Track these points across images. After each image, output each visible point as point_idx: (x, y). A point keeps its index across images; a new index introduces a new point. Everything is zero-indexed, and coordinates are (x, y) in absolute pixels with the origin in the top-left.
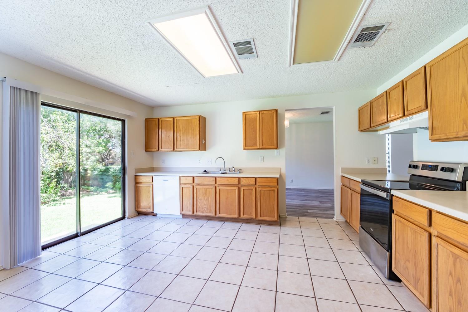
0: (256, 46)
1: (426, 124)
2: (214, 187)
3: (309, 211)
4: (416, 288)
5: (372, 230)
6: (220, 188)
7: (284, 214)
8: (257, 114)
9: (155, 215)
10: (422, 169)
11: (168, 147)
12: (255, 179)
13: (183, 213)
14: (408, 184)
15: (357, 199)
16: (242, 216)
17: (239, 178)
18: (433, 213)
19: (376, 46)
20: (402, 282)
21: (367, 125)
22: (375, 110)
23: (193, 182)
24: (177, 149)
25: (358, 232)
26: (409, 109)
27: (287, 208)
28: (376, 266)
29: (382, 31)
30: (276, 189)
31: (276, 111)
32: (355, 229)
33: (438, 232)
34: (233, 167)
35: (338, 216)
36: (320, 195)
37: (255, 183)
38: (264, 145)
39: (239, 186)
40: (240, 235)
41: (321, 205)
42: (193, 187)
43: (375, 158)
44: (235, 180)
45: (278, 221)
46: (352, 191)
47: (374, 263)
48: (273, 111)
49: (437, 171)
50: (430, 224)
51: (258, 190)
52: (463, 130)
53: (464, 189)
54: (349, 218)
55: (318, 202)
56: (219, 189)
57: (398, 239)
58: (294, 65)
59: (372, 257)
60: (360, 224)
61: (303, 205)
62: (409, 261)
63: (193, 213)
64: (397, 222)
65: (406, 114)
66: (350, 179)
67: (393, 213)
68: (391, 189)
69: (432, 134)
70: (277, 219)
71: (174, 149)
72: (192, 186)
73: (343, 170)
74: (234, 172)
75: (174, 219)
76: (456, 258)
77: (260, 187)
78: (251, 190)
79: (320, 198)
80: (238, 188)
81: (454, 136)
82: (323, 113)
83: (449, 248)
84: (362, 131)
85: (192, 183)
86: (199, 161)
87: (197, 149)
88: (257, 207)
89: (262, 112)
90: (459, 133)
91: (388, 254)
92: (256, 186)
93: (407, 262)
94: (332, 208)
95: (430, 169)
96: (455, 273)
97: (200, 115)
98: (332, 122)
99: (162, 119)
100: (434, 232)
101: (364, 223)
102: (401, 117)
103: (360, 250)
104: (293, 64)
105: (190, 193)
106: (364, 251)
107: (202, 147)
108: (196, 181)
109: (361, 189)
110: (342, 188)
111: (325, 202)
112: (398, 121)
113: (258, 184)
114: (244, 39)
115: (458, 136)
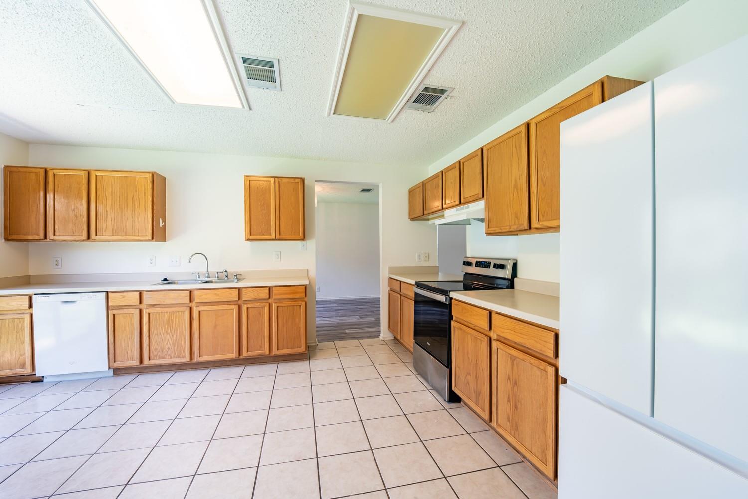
0: (282, 73)
1: (482, 215)
2: (189, 309)
3: (347, 331)
4: (477, 404)
5: (429, 344)
6: (201, 309)
7: (313, 340)
8: (270, 181)
9: (41, 380)
10: (476, 267)
11: (73, 233)
12: (269, 289)
13: (116, 365)
14: (462, 284)
15: (410, 309)
16: (245, 354)
17: (239, 290)
18: (493, 315)
19: (435, 113)
20: (461, 402)
21: (419, 212)
22: (428, 193)
23: (140, 302)
24: (97, 238)
25: (412, 350)
26: (465, 196)
27: (317, 331)
28: (434, 389)
29: (444, 96)
30: (304, 303)
31: (303, 180)
32: (408, 346)
33: (497, 335)
34: (226, 271)
35: (385, 333)
36: (359, 307)
37: (268, 297)
38: (282, 233)
39: (240, 302)
40: (243, 386)
41: (361, 320)
42: (141, 311)
43: (426, 253)
44: (231, 294)
45: (307, 352)
46: (403, 298)
47: (432, 386)
48: (297, 180)
49: (489, 268)
50: (490, 328)
51: (274, 306)
52: (515, 224)
53: (512, 286)
54: (399, 333)
55: (358, 317)
56: (199, 311)
57: (458, 351)
58: (335, 116)
59: (429, 379)
60: (414, 339)
61: (338, 323)
62: (469, 374)
63: (141, 361)
64: (457, 330)
65: (462, 201)
66: (401, 282)
67: (452, 319)
68: (450, 291)
69: (488, 226)
70: (304, 350)
71: (89, 237)
72: (138, 311)
73: (392, 270)
74: (226, 279)
75: (93, 381)
76: (513, 359)
77: (276, 301)
78: (262, 307)
79: (359, 311)
80: (237, 306)
81: (507, 230)
82: (363, 190)
83: (507, 350)
84: (413, 219)
85: (138, 304)
86: (151, 260)
87: (147, 238)
88: (271, 336)
89: (280, 180)
90: (512, 227)
91: (447, 370)
92: (270, 301)
93: (468, 376)
94: (377, 324)
95: (483, 266)
96: (512, 376)
97: (155, 172)
98: (378, 204)
99: (54, 170)
100: (493, 335)
101: (420, 338)
102: (457, 205)
103: (415, 373)
104: (334, 114)
105: (132, 325)
106: (419, 374)
107: (159, 233)
108: (147, 300)
109: (416, 294)
110: (390, 294)
111: (366, 316)
112: (454, 209)
113: (274, 297)
114: (262, 55)
115: (511, 230)
